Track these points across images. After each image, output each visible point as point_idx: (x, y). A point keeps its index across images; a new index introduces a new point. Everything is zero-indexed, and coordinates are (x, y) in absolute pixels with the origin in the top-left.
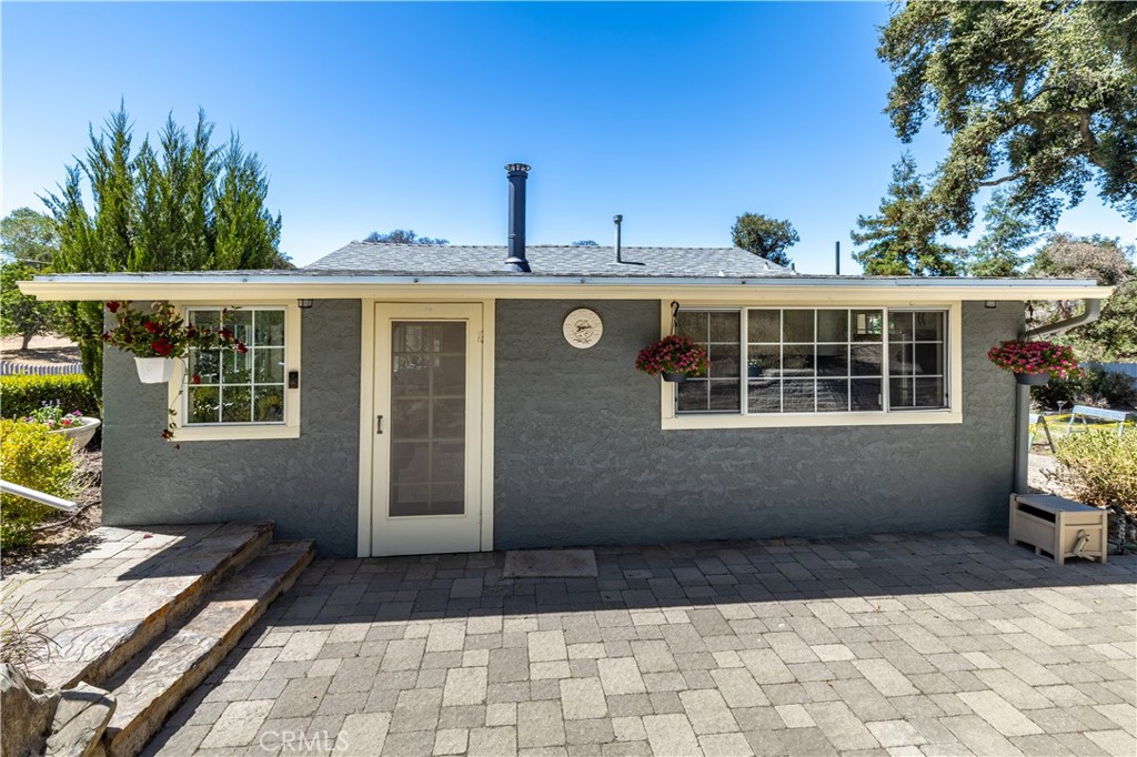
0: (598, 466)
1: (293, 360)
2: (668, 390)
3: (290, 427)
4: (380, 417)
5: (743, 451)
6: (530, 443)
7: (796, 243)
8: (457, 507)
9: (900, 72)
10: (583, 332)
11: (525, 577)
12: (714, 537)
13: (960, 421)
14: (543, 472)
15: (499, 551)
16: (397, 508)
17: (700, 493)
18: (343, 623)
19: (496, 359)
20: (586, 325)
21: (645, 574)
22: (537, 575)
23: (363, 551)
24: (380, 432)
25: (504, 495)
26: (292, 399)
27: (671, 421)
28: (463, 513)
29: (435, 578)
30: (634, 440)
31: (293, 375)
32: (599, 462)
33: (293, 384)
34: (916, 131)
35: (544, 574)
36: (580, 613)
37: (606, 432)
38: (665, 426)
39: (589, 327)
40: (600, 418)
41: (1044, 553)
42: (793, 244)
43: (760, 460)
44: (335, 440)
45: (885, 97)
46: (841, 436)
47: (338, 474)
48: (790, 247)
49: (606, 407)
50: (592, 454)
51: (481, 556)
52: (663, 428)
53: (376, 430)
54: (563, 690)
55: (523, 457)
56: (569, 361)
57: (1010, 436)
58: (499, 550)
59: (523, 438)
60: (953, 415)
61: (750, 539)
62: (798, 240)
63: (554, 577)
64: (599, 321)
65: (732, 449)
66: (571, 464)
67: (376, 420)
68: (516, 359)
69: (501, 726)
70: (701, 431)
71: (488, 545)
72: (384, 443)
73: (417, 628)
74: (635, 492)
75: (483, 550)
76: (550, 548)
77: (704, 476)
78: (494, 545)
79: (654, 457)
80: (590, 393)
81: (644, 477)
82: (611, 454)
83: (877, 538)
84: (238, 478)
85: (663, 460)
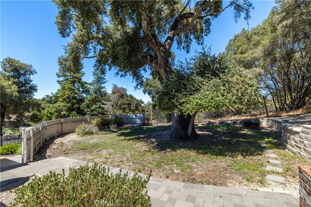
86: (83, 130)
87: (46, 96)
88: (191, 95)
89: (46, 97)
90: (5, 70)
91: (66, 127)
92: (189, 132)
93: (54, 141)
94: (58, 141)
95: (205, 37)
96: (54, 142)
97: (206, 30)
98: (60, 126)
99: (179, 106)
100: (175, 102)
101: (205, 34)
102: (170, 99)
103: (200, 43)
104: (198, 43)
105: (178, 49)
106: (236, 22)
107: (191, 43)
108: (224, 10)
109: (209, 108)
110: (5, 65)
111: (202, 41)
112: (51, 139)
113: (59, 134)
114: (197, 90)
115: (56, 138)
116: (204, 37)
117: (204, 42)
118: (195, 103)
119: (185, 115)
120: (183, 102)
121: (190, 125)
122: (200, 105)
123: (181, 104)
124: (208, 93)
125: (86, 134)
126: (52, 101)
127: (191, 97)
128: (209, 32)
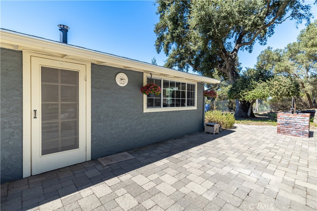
0: (126, 125)
4: (35, 111)
5: (161, 118)
6: (105, 119)
8: (75, 146)
9: (158, 37)
10: (122, 80)
11: (112, 164)
12: (155, 142)
13: (197, 109)
14: (109, 129)
15: (93, 159)
16: (46, 151)
17: (152, 130)
18: (42, 204)
19: (92, 88)
20: (123, 78)
22: (116, 162)
23: (26, 173)
24: (35, 117)
25: (95, 139)
27: (146, 110)
28: (79, 148)
29: (74, 174)
30: (136, 116)
32: (126, 124)
34: (160, 52)
35: (118, 162)
36: (141, 168)
37: (129, 114)
39: (124, 79)
40: (127, 109)
41: (211, 133)
43: (164, 120)
44: (6, 123)
45: (155, 42)
46: (179, 113)
47: (7, 140)
49: (128, 106)
50: (125, 121)
51: (87, 163)
52: (144, 112)
53: (33, 116)
54: (159, 189)
55: (102, 124)
56: (118, 90)
59: (102, 117)
60: (196, 107)
61: (162, 141)
63: (122, 162)
64: (127, 78)
65: (159, 117)
66: (118, 125)
67: (33, 112)
68: (99, 88)
69: (153, 207)
70: (152, 113)
71: (89, 158)
72: (37, 124)
73: (86, 192)
74: (136, 132)
75: (87, 161)
76: (111, 155)
77: (153, 125)
78: (91, 158)
79: (141, 121)
80: (124, 101)
81: (139, 127)
82: (130, 121)
83: (185, 136)
85: (144, 122)
88: (250, 91)
92: (249, 114)
95: (269, 38)
97: (269, 31)
99: (243, 97)
100: (240, 95)
101: (269, 35)
102: (237, 93)
103: (263, 43)
104: (261, 44)
105: (241, 50)
106: (297, 28)
107: (254, 44)
108: (284, 20)
109: (259, 97)
111: (265, 41)
114: (253, 88)
116: (267, 38)
117: (267, 42)
118: (252, 95)
119: (246, 101)
120: (245, 95)
121: (249, 109)
122: (255, 96)
123: (244, 96)
124: (259, 90)
127: (250, 92)
128: (273, 33)
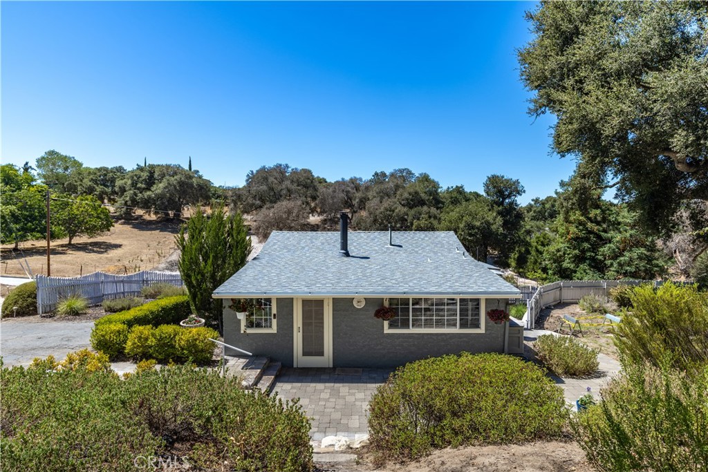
0: (364, 343)
1: (274, 311)
2: (386, 323)
3: (274, 330)
4: (299, 328)
5: (410, 340)
6: (343, 336)
7: (523, 194)
8: (322, 354)
10: (359, 303)
11: (341, 375)
13: (484, 332)
14: (347, 345)
16: (305, 354)
17: (397, 353)
19: (333, 311)
21: (376, 375)
22: (344, 374)
23: (295, 366)
24: (299, 332)
25: (336, 351)
26: (274, 322)
27: (387, 330)
28: (324, 356)
29: (316, 374)
30: (376, 336)
31: (275, 315)
33: (274, 318)
35: (347, 374)
36: (354, 384)
37: (367, 333)
38: (385, 332)
39: (361, 301)
40: (365, 329)
42: (521, 195)
43: (416, 343)
44: (286, 334)
46: (444, 336)
47: (287, 343)
48: (519, 196)
49: (366, 326)
50: (362, 340)
51: (329, 369)
54: (346, 397)
55: (341, 340)
56: (355, 312)
57: (502, 337)
58: (334, 368)
59: (341, 334)
60: (482, 330)
62: (524, 192)
63: (349, 375)
64: (364, 300)
65: (407, 339)
66: (356, 343)
69: (332, 402)
70: (397, 334)
71: (331, 366)
72: (300, 334)
73: (313, 385)
74: (375, 352)
76: (349, 367)
77: (398, 348)
78: (333, 366)
79: (382, 341)
80: (362, 321)
81: (379, 347)
82: (368, 340)
84: (260, 344)
85: (385, 342)
86: (591, 305)
87: (533, 200)
89: (533, 203)
90: (488, 195)
91: (567, 295)
93: (550, 312)
94: (556, 313)
96: (551, 314)
98: (558, 293)
110: (488, 187)
112: (547, 308)
113: (556, 303)
115: (553, 309)
125: (596, 311)
126: (546, 211)
